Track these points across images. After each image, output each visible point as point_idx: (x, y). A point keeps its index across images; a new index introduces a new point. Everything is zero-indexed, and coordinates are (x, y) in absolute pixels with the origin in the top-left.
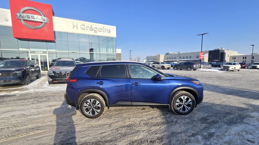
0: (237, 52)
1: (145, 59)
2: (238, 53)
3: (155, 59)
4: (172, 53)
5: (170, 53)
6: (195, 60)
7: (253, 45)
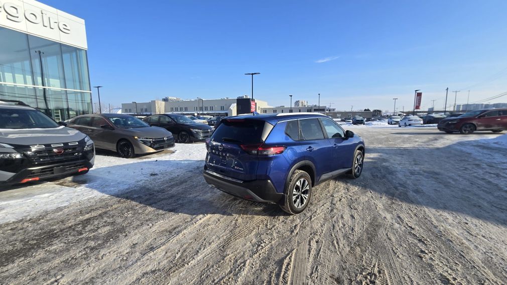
0: (266, 103)
1: (120, 109)
2: (268, 105)
3: (144, 110)
4: (175, 98)
5: (170, 98)
6: (219, 113)
7: (291, 96)
